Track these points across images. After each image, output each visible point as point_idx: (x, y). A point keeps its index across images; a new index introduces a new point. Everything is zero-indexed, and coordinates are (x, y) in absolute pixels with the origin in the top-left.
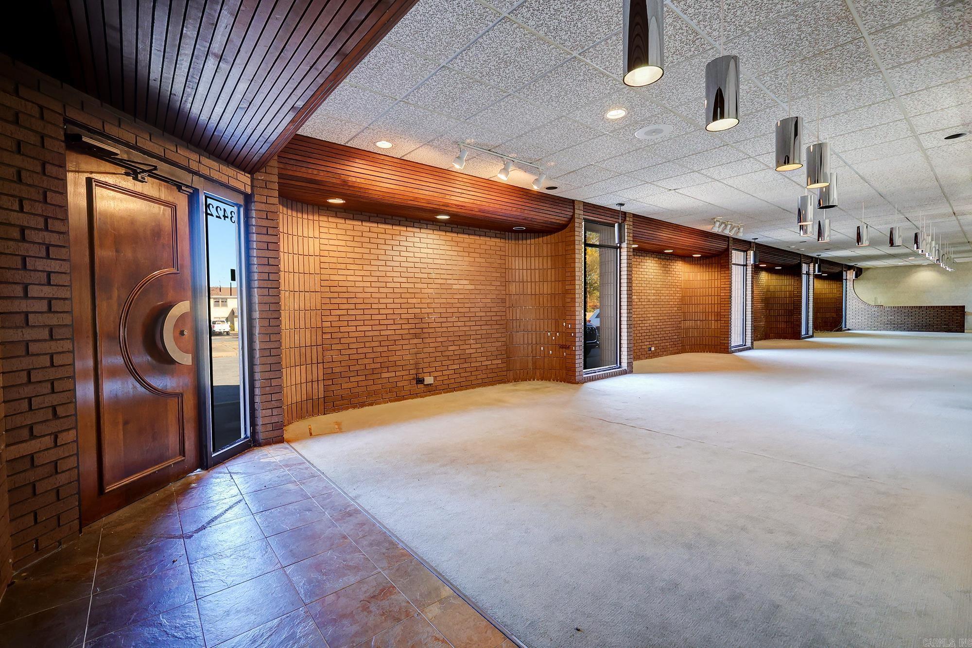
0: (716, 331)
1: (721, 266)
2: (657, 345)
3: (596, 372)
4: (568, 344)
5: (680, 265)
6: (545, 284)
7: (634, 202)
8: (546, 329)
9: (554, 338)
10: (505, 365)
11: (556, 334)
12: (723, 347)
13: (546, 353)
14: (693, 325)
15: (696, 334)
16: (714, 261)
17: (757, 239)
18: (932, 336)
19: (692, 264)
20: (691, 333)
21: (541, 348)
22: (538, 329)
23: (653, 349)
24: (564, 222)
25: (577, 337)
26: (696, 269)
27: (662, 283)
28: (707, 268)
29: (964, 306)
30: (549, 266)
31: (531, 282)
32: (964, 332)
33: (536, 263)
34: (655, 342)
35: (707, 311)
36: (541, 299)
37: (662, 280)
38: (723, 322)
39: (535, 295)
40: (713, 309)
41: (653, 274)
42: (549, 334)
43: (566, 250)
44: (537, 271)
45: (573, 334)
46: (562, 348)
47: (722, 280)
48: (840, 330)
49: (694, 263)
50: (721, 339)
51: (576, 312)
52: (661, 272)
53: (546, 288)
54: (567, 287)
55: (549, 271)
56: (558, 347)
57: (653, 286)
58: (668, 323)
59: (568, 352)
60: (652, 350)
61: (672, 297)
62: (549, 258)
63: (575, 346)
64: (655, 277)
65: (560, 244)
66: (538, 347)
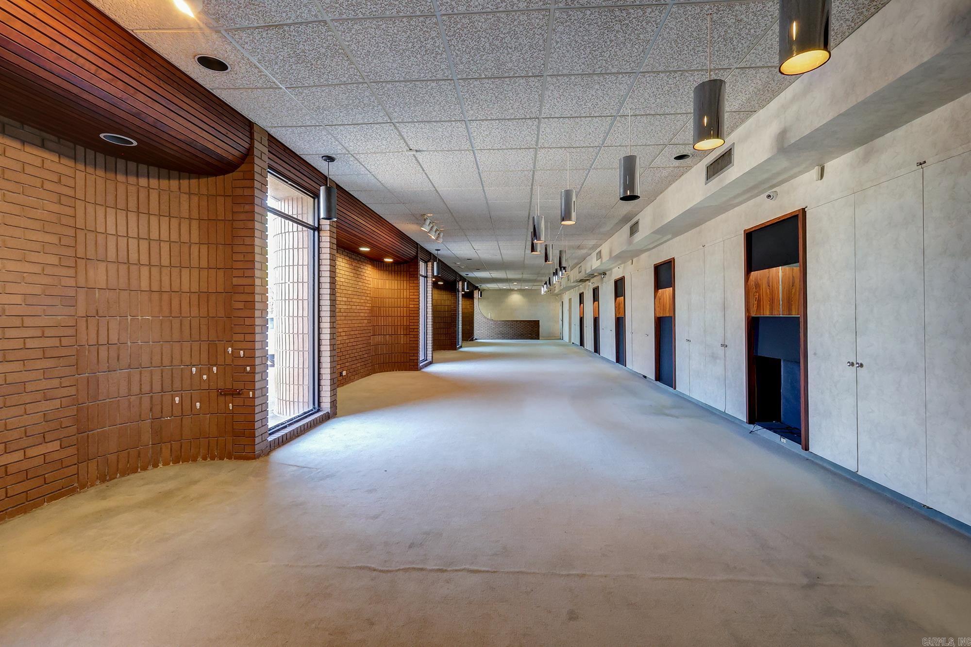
0: (405, 347)
1: (410, 274)
2: (349, 368)
3: (286, 427)
4: (238, 386)
5: (369, 269)
6: (185, 273)
7: (352, 159)
8: (187, 359)
9: (205, 377)
10: (72, 451)
11: (210, 370)
12: (412, 364)
13: (187, 405)
14: (382, 341)
15: (385, 351)
16: (402, 268)
17: (439, 250)
18: (525, 343)
19: (381, 270)
20: (380, 350)
21: (173, 400)
22: (166, 362)
23: (344, 373)
24: (230, 158)
25: (258, 373)
26: (385, 276)
27: (352, 289)
28: (396, 275)
29: (539, 321)
30: (195, 238)
31: (150, 265)
32: (539, 339)
33: (159, 228)
34: (347, 364)
35: (396, 324)
36: (175, 302)
37: (353, 286)
38: (413, 336)
39: (161, 292)
40: (402, 322)
41: (344, 276)
42: (194, 369)
43: (233, 212)
44: (165, 247)
45: (248, 368)
46: (225, 395)
47: (411, 291)
48: (472, 340)
49: (382, 268)
50: (410, 354)
51: (257, 328)
52: (352, 275)
53: (187, 281)
54: (235, 281)
55: (195, 250)
56: (214, 394)
57: (345, 292)
58: (360, 339)
59: (238, 401)
60: (343, 375)
61: (362, 308)
62: (195, 224)
63: (254, 390)
64: (347, 281)
65: (221, 200)
66: (167, 397)
